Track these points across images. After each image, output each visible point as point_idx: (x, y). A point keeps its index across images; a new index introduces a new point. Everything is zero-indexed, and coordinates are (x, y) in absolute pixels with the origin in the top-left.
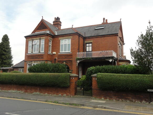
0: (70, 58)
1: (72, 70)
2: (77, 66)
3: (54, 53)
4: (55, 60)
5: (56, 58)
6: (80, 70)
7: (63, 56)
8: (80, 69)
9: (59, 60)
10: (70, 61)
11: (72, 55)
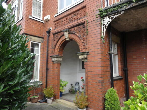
0: (81, 17)
1: (87, 51)
2: (104, 36)
3: (48, 17)
4: (49, 32)
5: (51, 28)
6: (115, 55)
7: (63, 19)
8: (115, 50)
9: (56, 31)
10: (81, 26)
11: (85, 7)
